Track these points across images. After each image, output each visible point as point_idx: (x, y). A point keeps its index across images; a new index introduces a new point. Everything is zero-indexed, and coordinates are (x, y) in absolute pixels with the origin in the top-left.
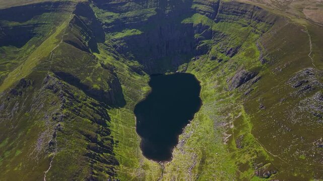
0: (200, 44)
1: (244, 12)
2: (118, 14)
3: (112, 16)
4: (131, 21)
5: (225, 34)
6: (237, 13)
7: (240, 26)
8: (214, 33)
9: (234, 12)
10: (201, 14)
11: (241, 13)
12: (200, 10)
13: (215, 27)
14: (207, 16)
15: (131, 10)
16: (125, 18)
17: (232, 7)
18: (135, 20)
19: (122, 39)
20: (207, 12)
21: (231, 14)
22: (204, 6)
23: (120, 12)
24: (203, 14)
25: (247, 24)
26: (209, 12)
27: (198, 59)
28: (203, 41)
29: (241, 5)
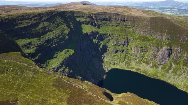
0: (100, 46)
1: (110, 18)
2: (36, 38)
3: (30, 44)
4: (57, 43)
5: (110, 34)
6: (106, 19)
7: (114, 27)
8: (104, 35)
9: (104, 19)
10: (86, 24)
11: (109, 19)
12: (84, 22)
13: (101, 31)
14: (91, 25)
15: (50, 31)
16: (48, 41)
17: (101, 16)
18: (61, 40)
19: (62, 65)
20: (90, 22)
21: (103, 21)
22: (84, 18)
23: (39, 35)
24: (88, 24)
25: (118, 25)
26: (91, 22)
27: (105, 56)
28: (100, 43)
29: (105, 14)
